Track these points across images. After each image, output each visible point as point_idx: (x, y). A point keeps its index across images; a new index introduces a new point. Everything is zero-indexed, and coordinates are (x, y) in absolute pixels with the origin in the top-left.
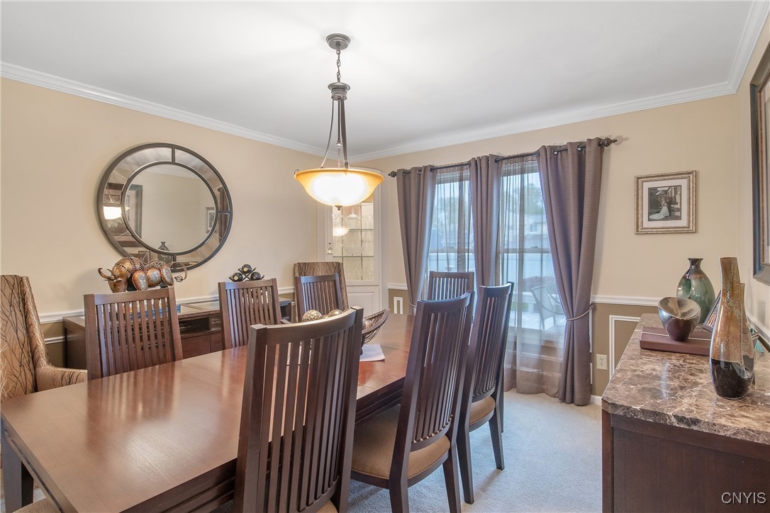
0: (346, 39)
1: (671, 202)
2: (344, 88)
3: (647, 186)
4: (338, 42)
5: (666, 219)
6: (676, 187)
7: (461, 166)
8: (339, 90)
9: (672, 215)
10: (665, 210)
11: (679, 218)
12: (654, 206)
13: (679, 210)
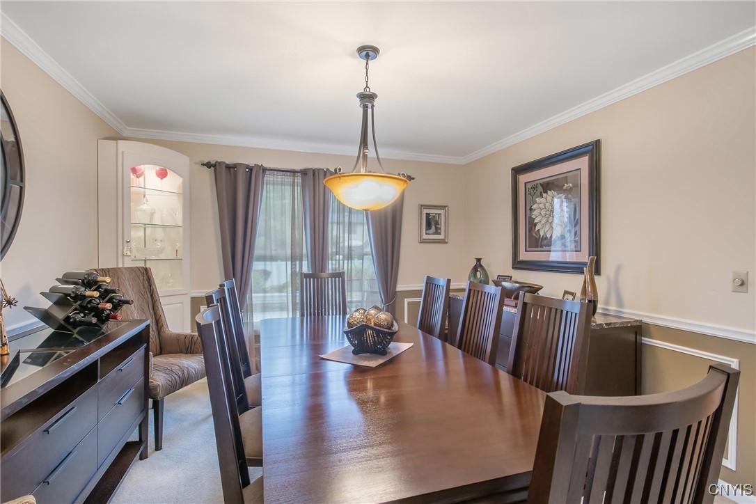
0: (376, 50)
1: (437, 223)
2: (372, 97)
3: (426, 211)
4: (368, 52)
5: (434, 234)
6: (439, 214)
7: (294, 172)
8: (367, 98)
9: (437, 233)
10: (433, 227)
11: (440, 234)
12: (429, 226)
13: (440, 229)
